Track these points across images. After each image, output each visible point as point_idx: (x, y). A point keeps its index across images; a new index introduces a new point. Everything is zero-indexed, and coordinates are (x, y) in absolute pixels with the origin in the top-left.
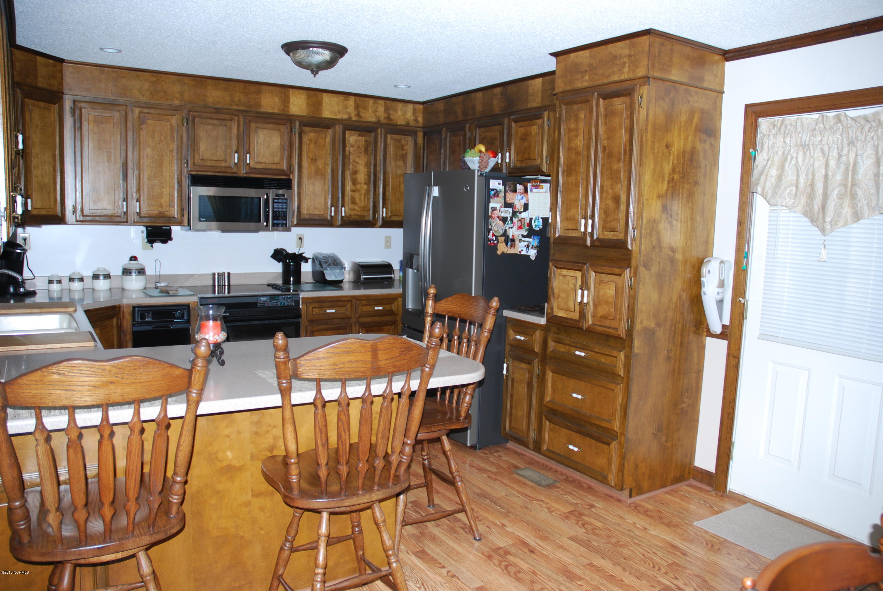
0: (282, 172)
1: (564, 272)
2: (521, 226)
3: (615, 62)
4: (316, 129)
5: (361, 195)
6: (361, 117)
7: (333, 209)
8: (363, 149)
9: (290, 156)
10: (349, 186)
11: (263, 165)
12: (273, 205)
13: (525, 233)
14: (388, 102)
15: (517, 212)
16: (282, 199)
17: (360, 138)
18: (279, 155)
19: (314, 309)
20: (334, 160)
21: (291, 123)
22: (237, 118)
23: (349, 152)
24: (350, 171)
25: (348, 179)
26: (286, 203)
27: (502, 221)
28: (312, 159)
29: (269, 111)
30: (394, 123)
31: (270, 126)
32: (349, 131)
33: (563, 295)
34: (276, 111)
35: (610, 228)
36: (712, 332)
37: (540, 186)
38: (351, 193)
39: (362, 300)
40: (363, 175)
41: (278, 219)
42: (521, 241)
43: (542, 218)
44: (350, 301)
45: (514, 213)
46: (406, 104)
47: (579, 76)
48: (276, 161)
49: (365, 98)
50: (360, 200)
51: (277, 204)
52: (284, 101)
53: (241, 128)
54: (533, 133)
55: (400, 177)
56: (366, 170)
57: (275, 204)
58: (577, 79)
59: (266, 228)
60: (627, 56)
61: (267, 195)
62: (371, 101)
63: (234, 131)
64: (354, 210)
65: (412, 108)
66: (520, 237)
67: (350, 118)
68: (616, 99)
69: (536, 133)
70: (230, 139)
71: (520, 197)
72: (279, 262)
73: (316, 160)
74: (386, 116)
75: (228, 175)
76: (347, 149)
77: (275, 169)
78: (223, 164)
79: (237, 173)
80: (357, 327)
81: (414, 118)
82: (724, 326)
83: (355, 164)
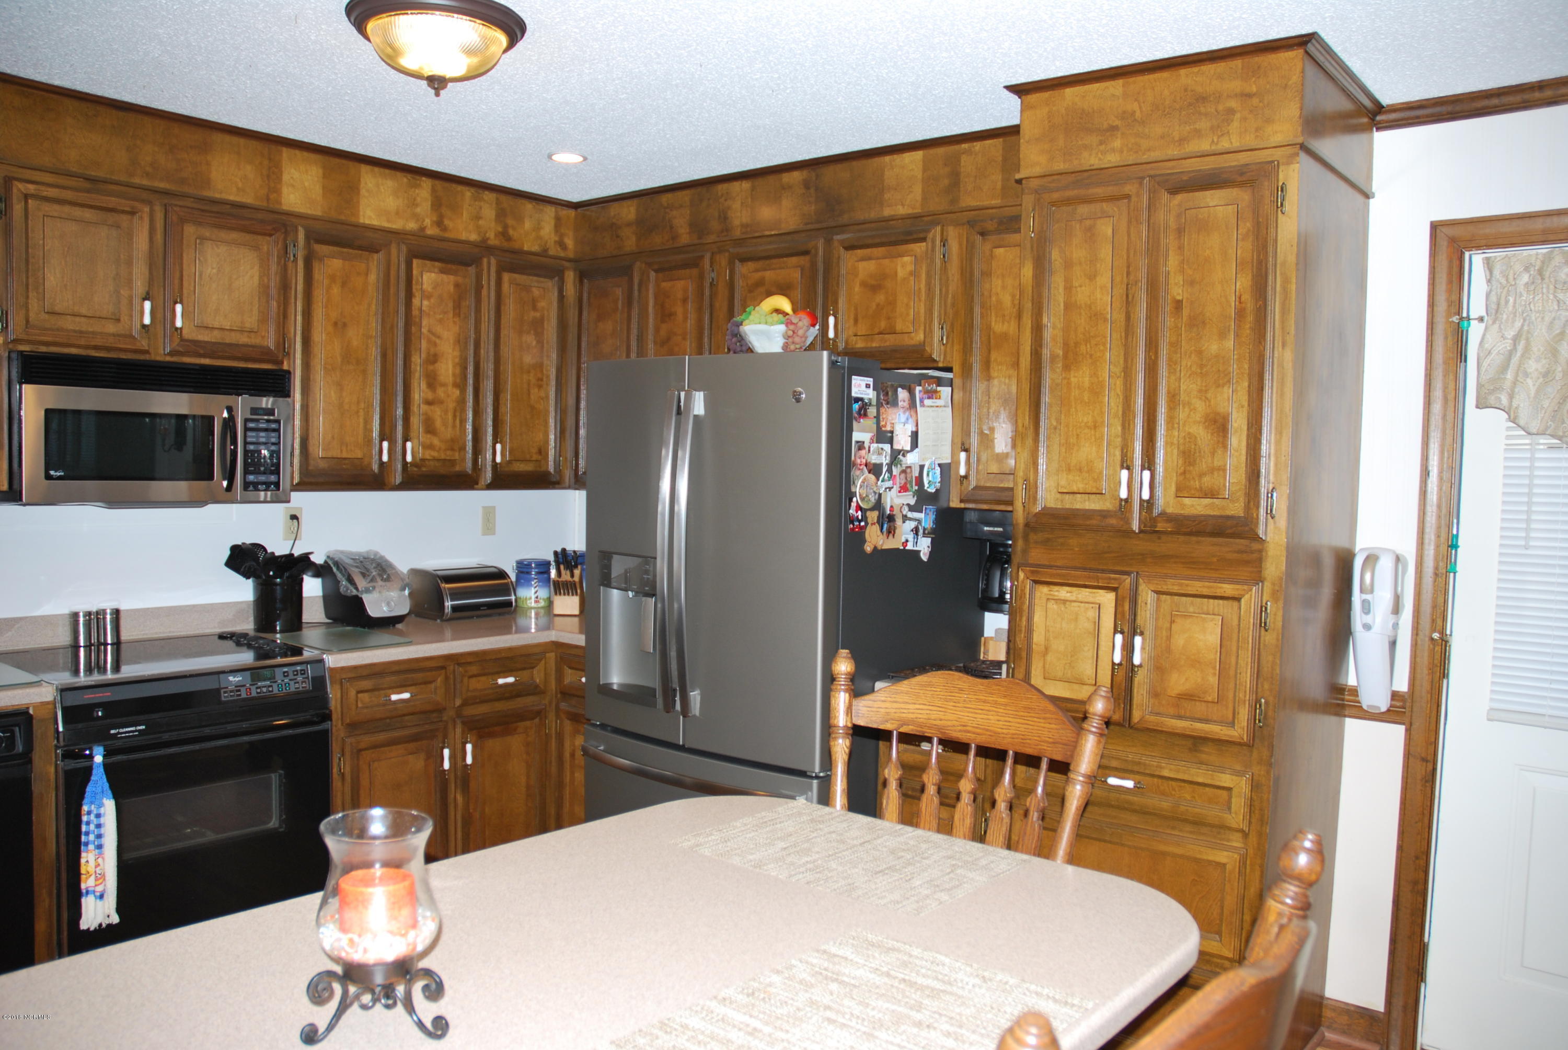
0: (265, 354)
1: (1063, 593)
2: (906, 483)
3: (1203, 110)
4: (345, 250)
5: (446, 412)
6: (445, 229)
7: (385, 445)
8: (451, 305)
9: (284, 315)
10: (419, 392)
11: (216, 333)
12: (245, 437)
13: (912, 502)
14: (503, 198)
15: (899, 452)
16: (268, 421)
17: (445, 276)
18: (255, 311)
19: (360, 695)
20: (387, 329)
21: (286, 233)
22: (147, 209)
23: (421, 309)
24: (423, 356)
25: (417, 375)
26: (278, 430)
27: (874, 474)
28: (336, 324)
29: (232, 198)
30: (516, 246)
31: (234, 235)
32: (420, 261)
33: (1059, 646)
34: (248, 199)
35: (1201, 489)
36: (1365, 707)
37: (936, 392)
38: (424, 408)
39: (470, 663)
40: (450, 366)
41: (257, 472)
42: (905, 518)
43: (940, 465)
44: (443, 668)
45: (896, 455)
46: (541, 206)
47: (1093, 139)
48: (248, 325)
49: (454, 185)
50: (445, 424)
51: (254, 434)
52: (268, 176)
53: (159, 237)
54: (901, 273)
55: (529, 372)
56: (457, 353)
57: (249, 434)
58: (1086, 147)
59: (227, 496)
60: (1236, 95)
61: (230, 410)
62: (468, 193)
63: (141, 242)
64: (429, 447)
65: (553, 215)
66: (905, 510)
67: (423, 229)
68: (1208, 193)
69: (911, 273)
70: (129, 263)
71: (903, 417)
72: (248, 578)
73: (345, 325)
74: (500, 229)
75: (123, 356)
76: (416, 302)
77: (246, 346)
78: (111, 328)
79: (147, 352)
80: (459, 730)
81: (557, 239)
82: (1395, 695)
83: (433, 338)
